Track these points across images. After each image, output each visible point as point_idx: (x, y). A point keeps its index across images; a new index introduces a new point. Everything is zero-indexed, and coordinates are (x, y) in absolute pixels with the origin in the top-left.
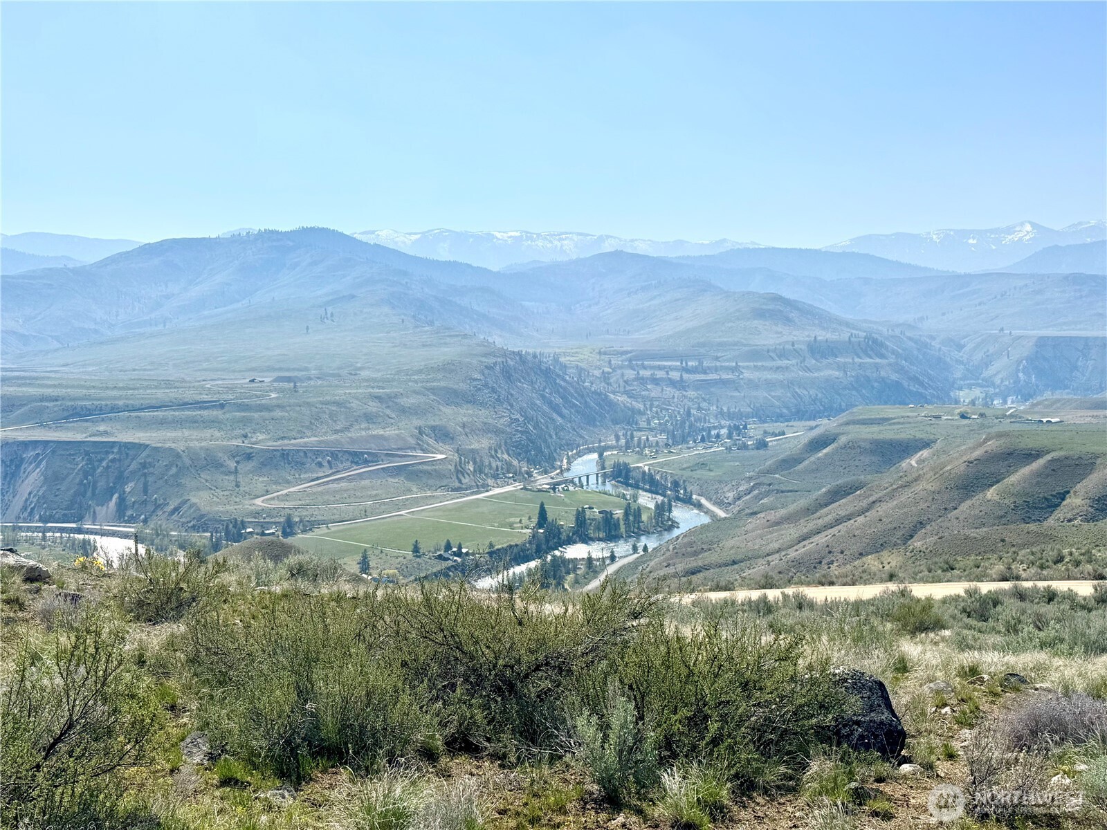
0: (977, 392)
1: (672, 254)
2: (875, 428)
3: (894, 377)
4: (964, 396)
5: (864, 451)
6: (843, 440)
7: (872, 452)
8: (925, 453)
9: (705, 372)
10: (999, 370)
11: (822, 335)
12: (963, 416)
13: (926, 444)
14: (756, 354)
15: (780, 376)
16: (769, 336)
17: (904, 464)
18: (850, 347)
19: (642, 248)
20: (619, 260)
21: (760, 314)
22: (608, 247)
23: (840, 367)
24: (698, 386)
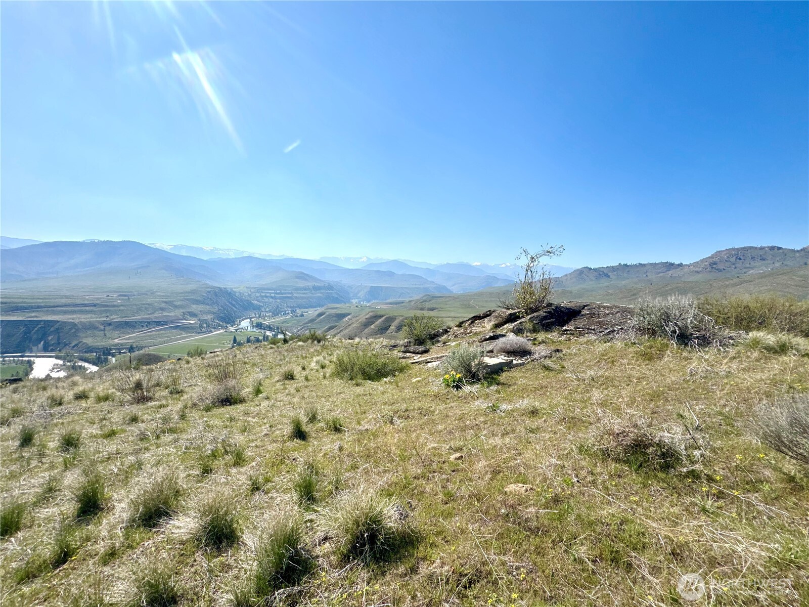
0: (357, 300)
1: (268, 258)
2: (335, 310)
3: (336, 296)
4: (354, 301)
5: (333, 316)
6: (327, 313)
7: (335, 317)
8: (349, 317)
9: (282, 294)
10: (361, 294)
11: (316, 284)
12: (357, 307)
13: (349, 314)
14: (297, 289)
15: (305, 296)
16: (301, 284)
17: (344, 320)
18: (324, 288)
19: (257, 256)
20: (250, 259)
21: (298, 277)
22: (245, 255)
23: (321, 293)
24: (280, 298)
